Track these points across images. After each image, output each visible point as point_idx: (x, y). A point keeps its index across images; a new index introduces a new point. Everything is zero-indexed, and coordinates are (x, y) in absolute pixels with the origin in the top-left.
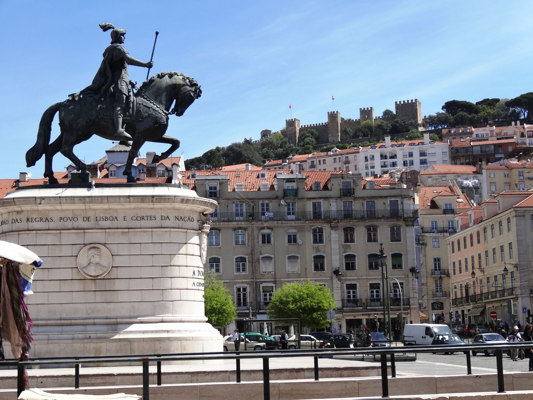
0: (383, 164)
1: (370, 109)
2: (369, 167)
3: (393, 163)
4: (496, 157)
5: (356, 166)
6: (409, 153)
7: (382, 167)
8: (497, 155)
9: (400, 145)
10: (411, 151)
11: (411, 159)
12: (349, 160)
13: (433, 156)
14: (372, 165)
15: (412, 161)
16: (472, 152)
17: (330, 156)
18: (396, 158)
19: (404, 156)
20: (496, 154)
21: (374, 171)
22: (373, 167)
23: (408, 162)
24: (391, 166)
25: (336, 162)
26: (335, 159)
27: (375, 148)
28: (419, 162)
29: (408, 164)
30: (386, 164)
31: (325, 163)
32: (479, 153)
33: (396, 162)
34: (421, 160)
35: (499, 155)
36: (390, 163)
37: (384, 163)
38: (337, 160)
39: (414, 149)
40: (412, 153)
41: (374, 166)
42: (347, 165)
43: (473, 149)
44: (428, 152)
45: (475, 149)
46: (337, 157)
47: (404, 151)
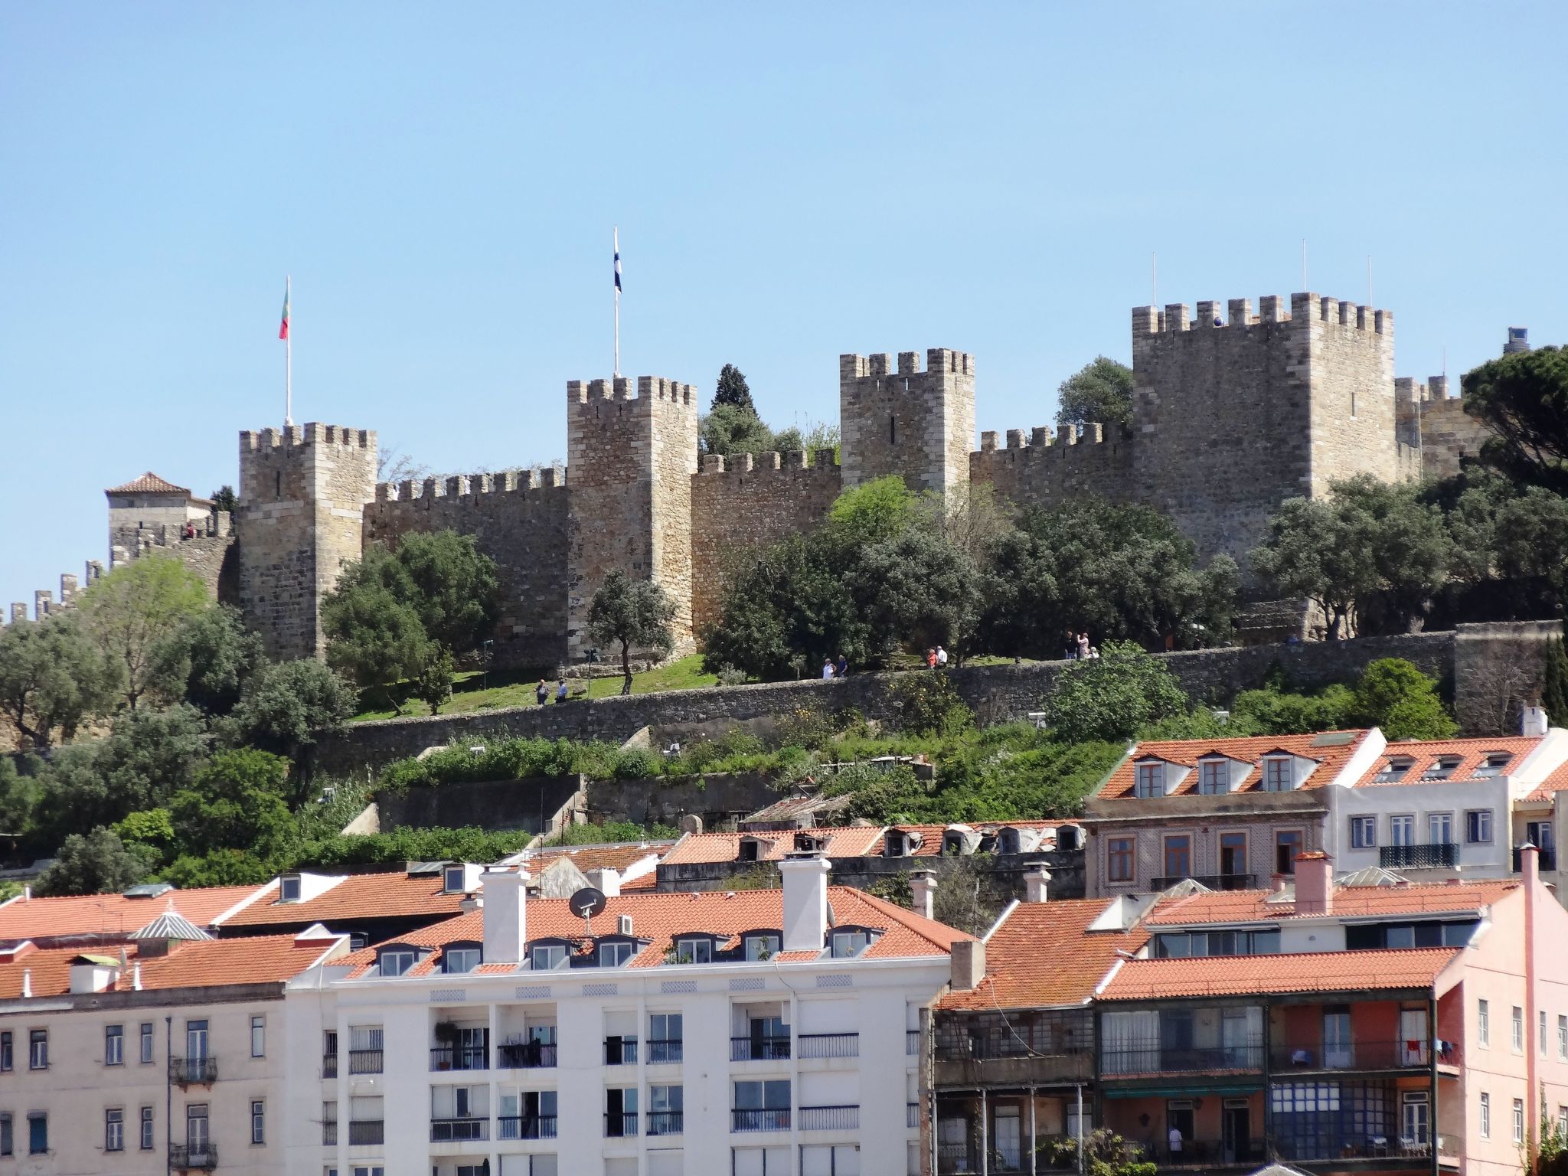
0: (448, 1109)
1: (921, 366)
2: (343, 1132)
3: (530, 1098)
4: (1277, 1107)
5: (257, 1109)
6: (656, 1020)
7: (441, 1131)
8: (1288, 1094)
9: (597, 942)
10: (666, 1005)
11: (665, 1073)
12: (213, 1049)
13: (835, 1062)
14: (365, 1113)
15: (676, 1092)
16: (1097, 1054)
17: (85, 1002)
18: (554, 1064)
19: (615, 1050)
20: (1281, 1081)
21: (378, 1163)
22: (368, 1132)
23: (643, 1106)
24: (507, 1133)
25: (121, 1063)
26: (114, 1031)
27: (405, 964)
28: (724, 1103)
29: (643, 1123)
30: (474, 1108)
31: (46, 1065)
32: (1150, 1066)
33: (551, 1097)
34: (743, 1089)
35: (1299, 1093)
36: (506, 1101)
37: (462, 1095)
38: (131, 1043)
39: (687, 987)
40: (676, 1021)
41: (380, 1123)
42: (197, 1094)
43: (1106, 1034)
44: (795, 1021)
45: (1117, 1030)
46: (131, 1018)
47: (609, 1002)
